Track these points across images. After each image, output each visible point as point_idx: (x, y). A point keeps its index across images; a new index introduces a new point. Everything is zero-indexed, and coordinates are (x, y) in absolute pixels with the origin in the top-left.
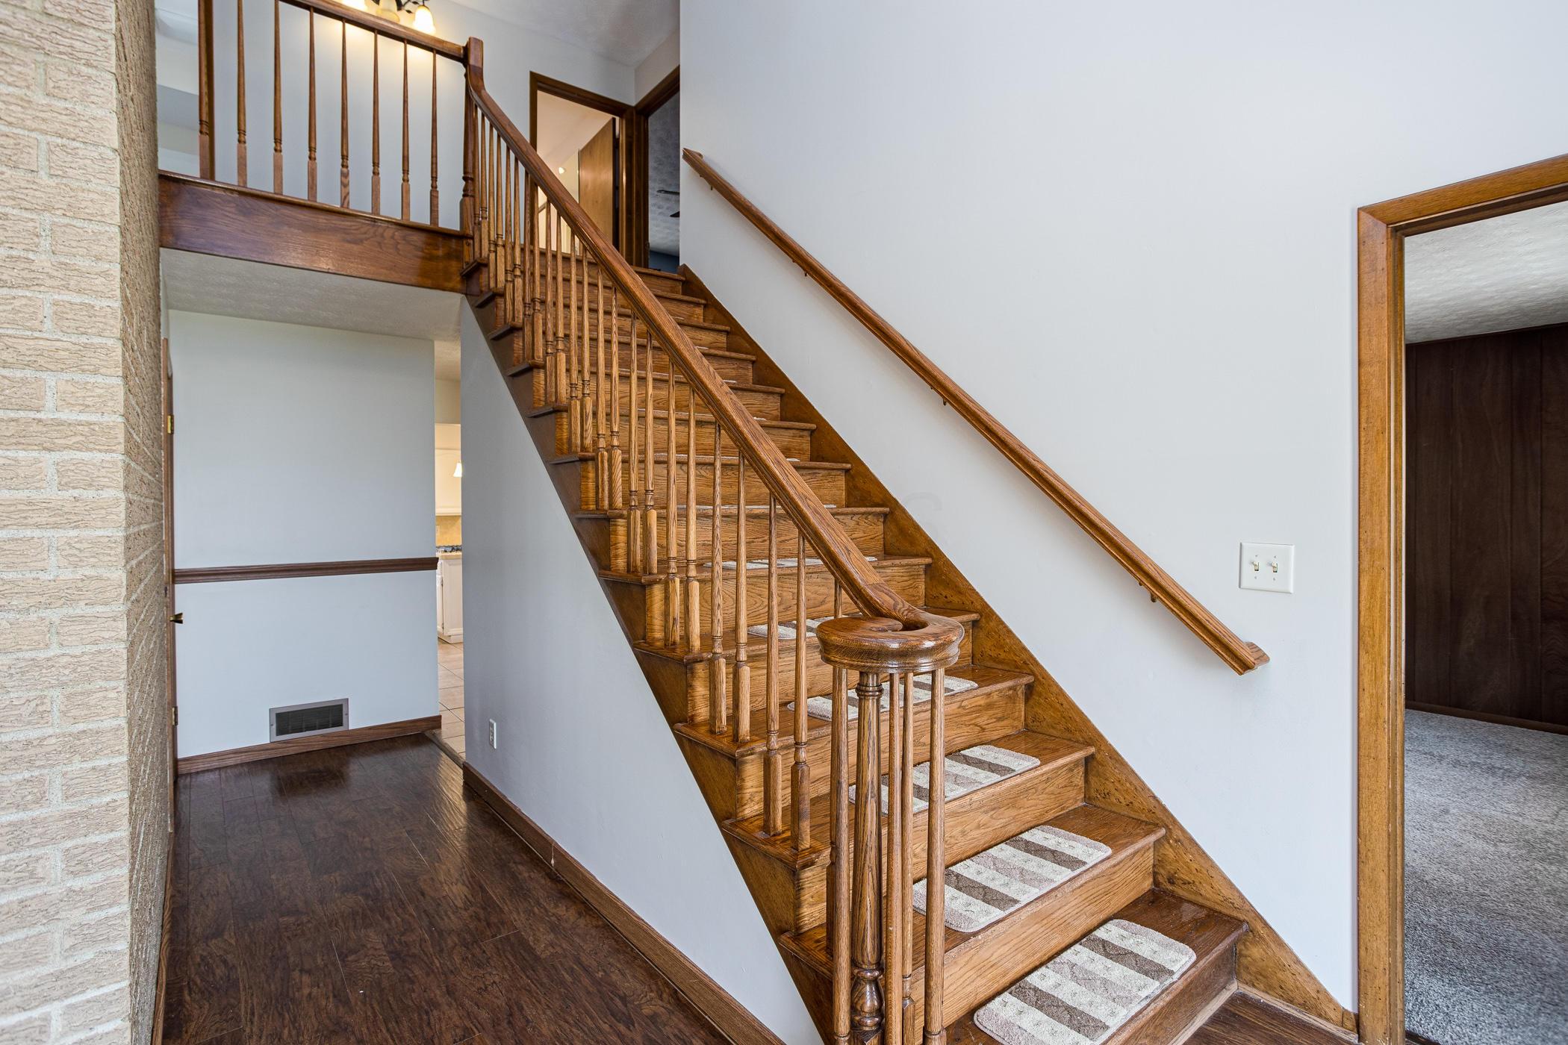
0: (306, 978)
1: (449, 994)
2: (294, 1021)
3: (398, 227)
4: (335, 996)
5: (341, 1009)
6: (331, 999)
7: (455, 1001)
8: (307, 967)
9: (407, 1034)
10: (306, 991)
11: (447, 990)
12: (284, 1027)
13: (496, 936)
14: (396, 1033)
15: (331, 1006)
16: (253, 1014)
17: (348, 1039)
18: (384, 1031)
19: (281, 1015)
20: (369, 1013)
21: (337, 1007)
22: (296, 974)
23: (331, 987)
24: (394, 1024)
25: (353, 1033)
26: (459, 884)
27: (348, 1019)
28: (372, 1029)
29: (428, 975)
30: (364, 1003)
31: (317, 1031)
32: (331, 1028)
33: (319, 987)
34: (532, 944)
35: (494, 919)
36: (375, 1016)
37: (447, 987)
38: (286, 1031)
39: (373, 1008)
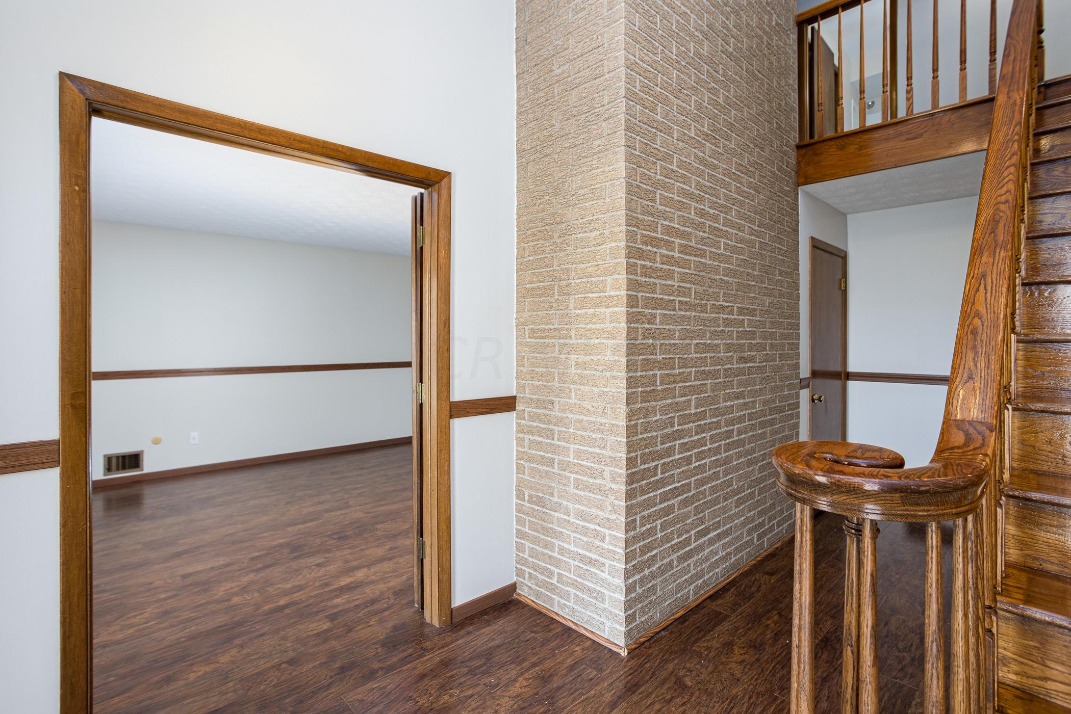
0: (776, 618)
1: (823, 679)
2: (749, 629)
3: (953, 111)
4: (775, 634)
5: (770, 641)
6: (773, 634)
7: (821, 685)
8: (783, 613)
9: (778, 676)
10: (769, 622)
11: (825, 677)
12: (744, 628)
13: (896, 679)
14: (775, 671)
15: (769, 636)
16: (741, 614)
17: (755, 655)
18: (772, 665)
19: (749, 623)
20: (777, 653)
21: (770, 638)
22: (776, 612)
23: (779, 629)
24: (780, 667)
25: (761, 654)
26: (918, 636)
27: (767, 647)
28: (769, 660)
29: (827, 662)
30: (782, 647)
31: (751, 641)
32: (756, 645)
33: (775, 625)
34: (914, 703)
35: (910, 670)
36: (778, 656)
37: (827, 676)
38: (741, 630)
39: (782, 652)
